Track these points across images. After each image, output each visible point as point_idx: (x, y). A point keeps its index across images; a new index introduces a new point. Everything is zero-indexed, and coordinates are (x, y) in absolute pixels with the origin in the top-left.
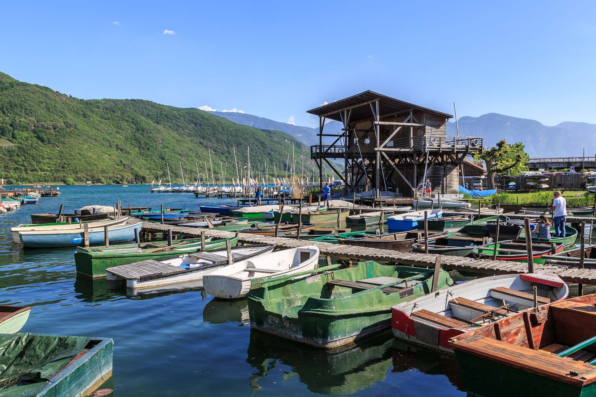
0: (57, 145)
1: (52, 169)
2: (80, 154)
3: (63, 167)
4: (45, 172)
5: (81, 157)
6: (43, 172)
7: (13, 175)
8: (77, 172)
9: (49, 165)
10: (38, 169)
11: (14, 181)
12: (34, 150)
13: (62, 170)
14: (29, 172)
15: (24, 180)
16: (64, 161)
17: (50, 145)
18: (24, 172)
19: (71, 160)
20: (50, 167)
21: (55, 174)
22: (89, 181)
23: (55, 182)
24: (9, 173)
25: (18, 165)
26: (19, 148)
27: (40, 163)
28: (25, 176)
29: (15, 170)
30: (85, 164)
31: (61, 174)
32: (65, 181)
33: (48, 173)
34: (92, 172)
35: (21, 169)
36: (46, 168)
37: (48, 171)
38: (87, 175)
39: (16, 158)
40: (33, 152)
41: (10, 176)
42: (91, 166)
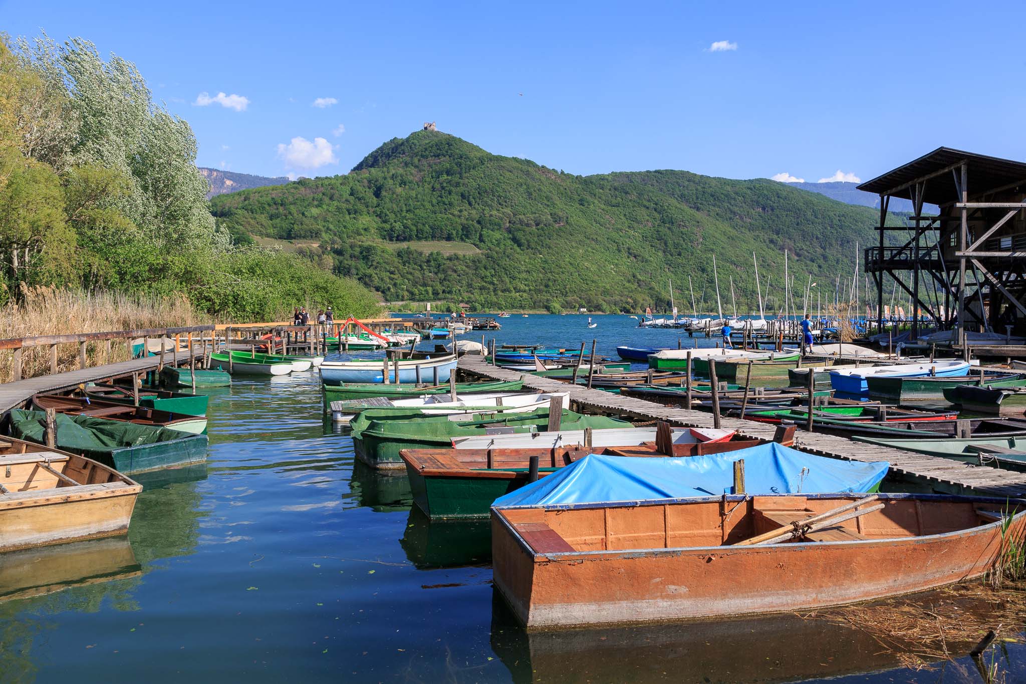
0: (539, 251)
1: (531, 287)
2: (571, 264)
3: (547, 286)
4: (521, 293)
5: (572, 270)
6: (518, 294)
7: (477, 297)
8: (567, 293)
9: (526, 283)
10: (512, 289)
11: (479, 307)
12: (508, 260)
13: (545, 289)
14: (500, 293)
15: (492, 305)
16: (549, 275)
17: (530, 250)
18: (492, 293)
19: (558, 274)
20: (528, 286)
21: (535, 296)
22: (584, 307)
23: (535, 308)
24: (473, 294)
25: (486, 282)
26: (488, 256)
27: (514, 278)
28: (494, 299)
29: (481, 289)
30: (578, 280)
31: (544, 297)
32: (547, 308)
33: (525, 295)
34: (589, 293)
35: (489, 289)
36: (523, 287)
37: (525, 291)
38: (580, 298)
39: (483, 272)
40: (505, 262)
41: (474, 299)
42: (587, 284)
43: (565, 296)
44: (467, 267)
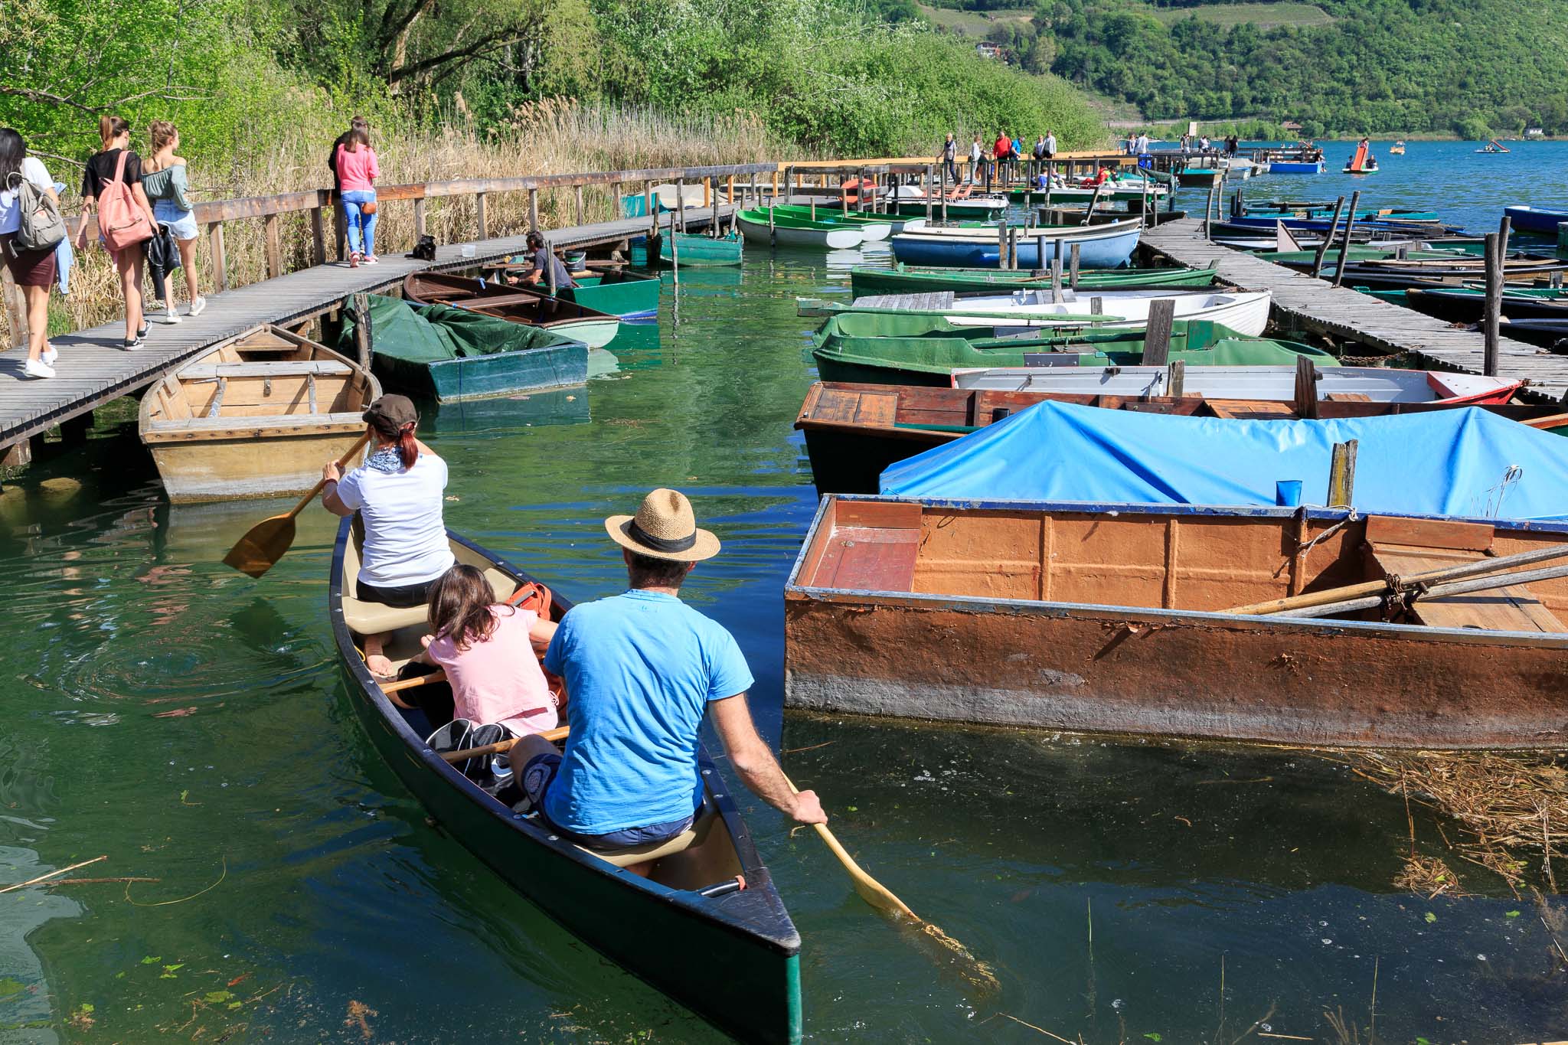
0: (1454, 15)
1: (1430, 89)
2: (1521, 39)
3: (1463, 85)
4: (1406, 101)
5: (1522, 50)
6: (1400, 102)
7: (1318, 109)
9: (1421, 79)
10: (1390, 92)
11: (1318, 127)
12: (1386, 34)
14: (1364, 101)
16: (1471, 63)
17: (1435, 14)
18: (1350, 102)
19: (1490, 60)
20: (1425, 85)
21: (1436, 105)
22: (1538, 127)
23: (1432, 129)
24: (1310, 103)
25: (1338, 80)
26: (1347, 29)
27: (1395, 71)
28: (1351, 112)
29: (1327, 94)
30: (1532, 71)
31: (1452, 108)
32: (1459, 130)
33: (1414, 103)
35: (1343, 93)
36: (1412, 88)
37: (1415, 97)
38: (1532, 108)
39: (1334, 60)
40: (1384, 40)
41: (1311, 113)
43: (1499, 104)
44: (1303, 51)
